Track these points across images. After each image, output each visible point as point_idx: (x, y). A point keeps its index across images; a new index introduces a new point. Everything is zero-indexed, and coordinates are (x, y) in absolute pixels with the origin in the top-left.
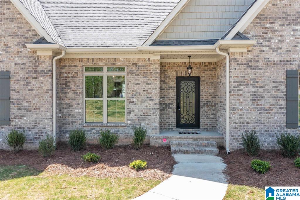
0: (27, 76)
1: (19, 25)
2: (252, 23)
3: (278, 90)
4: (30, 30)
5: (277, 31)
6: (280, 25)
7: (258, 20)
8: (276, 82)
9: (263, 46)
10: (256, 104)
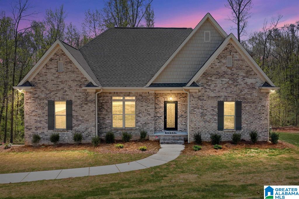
0: (81, 103)
1: (77, 75)
2: (201, 77)
3: (214, 111)
4: (83, 78)
5: (213, 81)
6: (215, 78)
7: (204, 76)
8: (213, 107)
9: (206, 89)
10: (203, 118)
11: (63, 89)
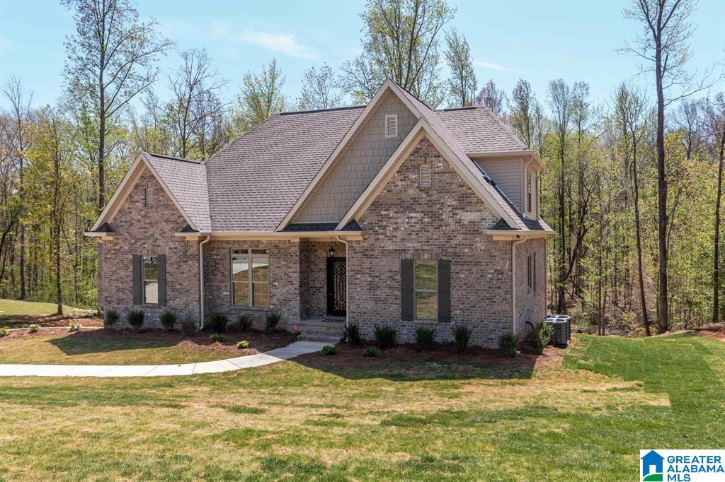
0: (179, 260)
1: (172, 212)
2: (367, 210)
4: (180, 217)
5: (392, 218)
7: (374, 207)
11: (153, 235)
